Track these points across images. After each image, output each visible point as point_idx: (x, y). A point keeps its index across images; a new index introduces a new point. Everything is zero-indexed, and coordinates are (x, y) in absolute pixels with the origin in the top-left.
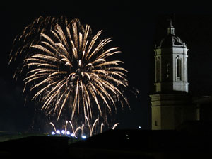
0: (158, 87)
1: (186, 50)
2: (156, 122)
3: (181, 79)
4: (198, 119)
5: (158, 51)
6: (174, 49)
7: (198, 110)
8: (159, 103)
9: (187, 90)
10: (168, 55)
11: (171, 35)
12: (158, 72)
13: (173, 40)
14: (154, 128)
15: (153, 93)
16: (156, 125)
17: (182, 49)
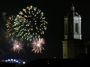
0: (66, 37)
1: (80, 18)
2: (65, 55)
3: (78, 33)
4: (87, 53)
5: (66, 19)
6: (74, 18)
7: (86, 49)
8: (66, 45)
9: (81, 38)
10: (71, 21)
11: (73, 11)
12: (66, 29)
13: (74, 13)
14: (64, 57)
15: (64, 40)
16: (65, 56)
17: (78, 18)
